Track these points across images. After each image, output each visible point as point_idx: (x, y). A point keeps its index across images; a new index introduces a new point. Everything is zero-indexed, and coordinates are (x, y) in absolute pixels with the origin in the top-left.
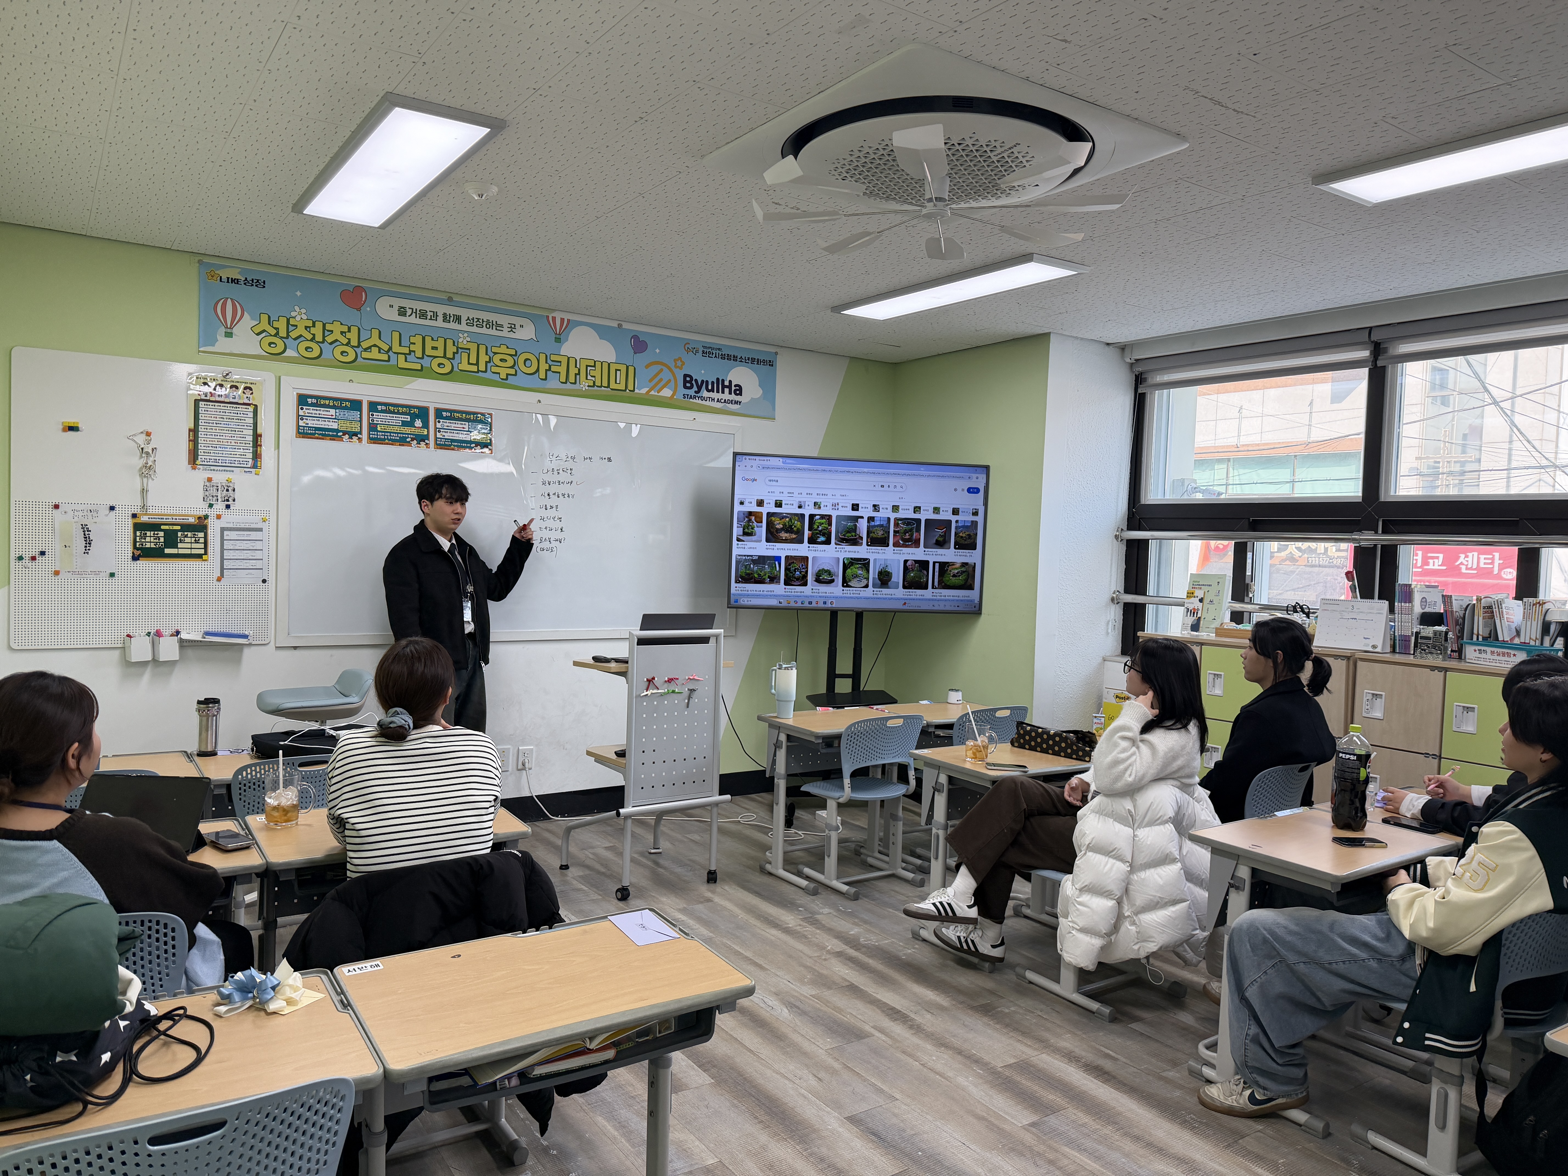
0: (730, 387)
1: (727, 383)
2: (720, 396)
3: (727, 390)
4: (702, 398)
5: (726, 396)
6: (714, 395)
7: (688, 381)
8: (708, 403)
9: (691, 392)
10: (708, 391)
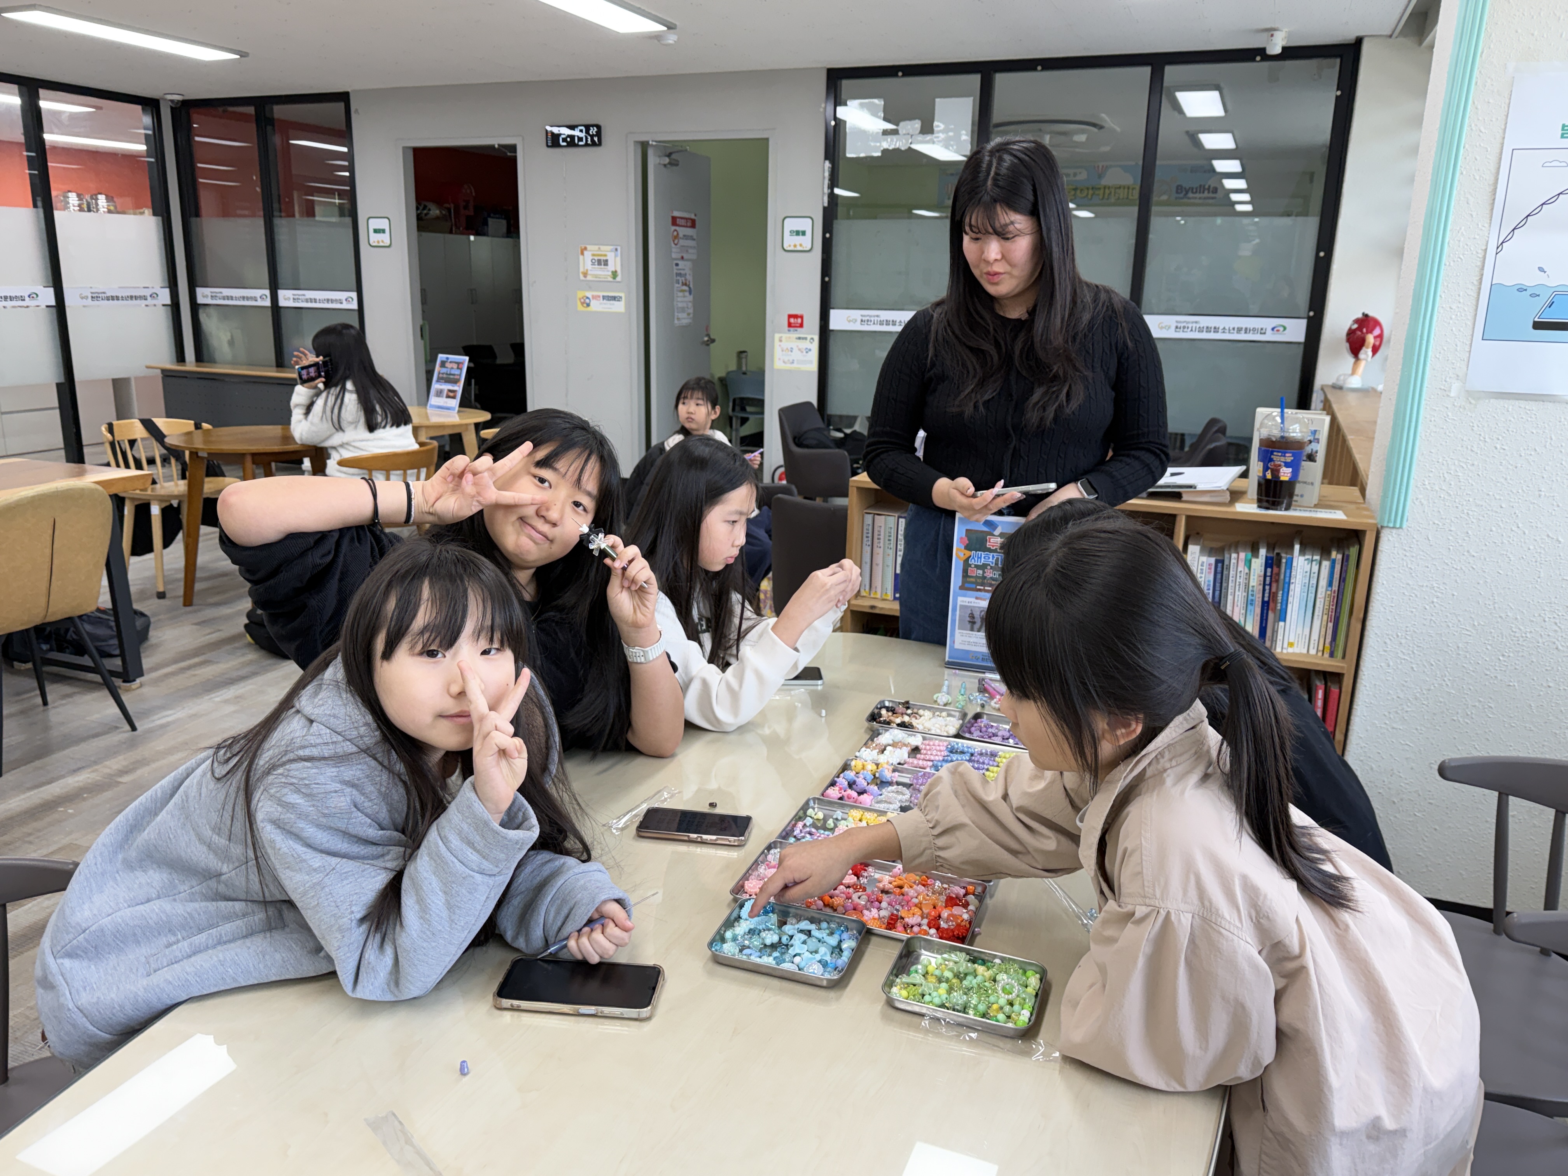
0: (1209, 189)
1: (1207, 187)
2: (1201, 195)
3: (1206, 192)
4: (1189, 198)
5: (1206, 194)
6: (1198, 195)
7: (1179, 189)
8: (1192, 201)
9: (1182, 195)
10: (1193, 192)
